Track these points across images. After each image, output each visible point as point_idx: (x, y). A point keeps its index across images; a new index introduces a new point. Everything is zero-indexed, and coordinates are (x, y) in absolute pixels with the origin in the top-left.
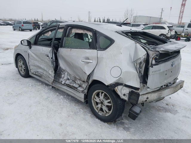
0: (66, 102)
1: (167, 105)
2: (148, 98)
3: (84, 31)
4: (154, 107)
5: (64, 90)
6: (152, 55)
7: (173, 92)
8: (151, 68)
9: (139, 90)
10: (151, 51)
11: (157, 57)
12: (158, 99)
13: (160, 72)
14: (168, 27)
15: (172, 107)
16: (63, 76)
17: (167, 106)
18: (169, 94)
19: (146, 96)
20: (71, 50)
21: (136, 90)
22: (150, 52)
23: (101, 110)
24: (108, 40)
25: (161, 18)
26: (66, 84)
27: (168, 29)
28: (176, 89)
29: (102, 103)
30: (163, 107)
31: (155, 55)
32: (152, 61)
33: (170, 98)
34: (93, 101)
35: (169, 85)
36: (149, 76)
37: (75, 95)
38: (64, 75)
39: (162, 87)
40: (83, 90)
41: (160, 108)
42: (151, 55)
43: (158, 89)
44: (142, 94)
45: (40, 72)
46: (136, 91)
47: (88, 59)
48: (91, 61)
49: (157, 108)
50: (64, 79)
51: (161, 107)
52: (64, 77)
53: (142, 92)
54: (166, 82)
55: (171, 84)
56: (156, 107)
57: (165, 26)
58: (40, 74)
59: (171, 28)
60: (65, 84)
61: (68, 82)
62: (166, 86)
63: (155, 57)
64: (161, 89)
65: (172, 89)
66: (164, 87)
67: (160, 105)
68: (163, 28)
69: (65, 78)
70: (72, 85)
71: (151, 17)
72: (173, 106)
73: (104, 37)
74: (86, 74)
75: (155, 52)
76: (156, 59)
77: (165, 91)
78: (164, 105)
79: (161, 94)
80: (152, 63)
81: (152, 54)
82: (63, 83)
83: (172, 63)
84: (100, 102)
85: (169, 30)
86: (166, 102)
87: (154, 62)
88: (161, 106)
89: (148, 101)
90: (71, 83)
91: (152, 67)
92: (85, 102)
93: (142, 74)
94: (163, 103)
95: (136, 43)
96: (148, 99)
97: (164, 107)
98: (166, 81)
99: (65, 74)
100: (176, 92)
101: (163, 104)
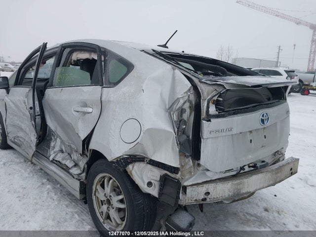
0: (51, 198)
1: (266, 210)
2: (208, 193)
3: (90, 55)
4: (236, 214)
5: (51, 172)
6: (208, 95)
7: (271, 182)
8: (205, 124)
9: (180, 173)
10: (205, 85)
11: (221, 99)
12: (234, 195)
13: (231, 133)
14: (286, 72)
15: (276, 215)
16: (52, 144)
17: (265, 214)
18: (261, 186)
19: (203, 189)
20: (62, 90)
21: (171, 172)
22: (202, 88)
23: (108, 217)
24: (124, 65)
25: (277, 62)
26: (56, 161)
27: (285, 75)
28: (279, 174)
29: (109, 202)
30: (256, 216)
31: (214, 93)
32: (208, 107)
33: (275, 196)
34: (94, 198)
35: (259, 165)
36: (202, 140)
37: (66, 182)
38: (54, 143)
39: (242, 168)
40: (80, 172)
41: (248, 217)
42: (205, 94)
43: (234, 173)
44: (194, 183)
45: (21, 137)
46: (173, 175)
47: (85, 105)
48: (90, 110)
49: (243, 217)
50: (55, 150)
51: (252, 215)
52: (54, 147)
53: (191, 179)
54: (251, 158)
55: (264, 163)
56: (241, 214)
57: (281, 70)
58: (20, 141)
59: (292, 73)
60: (54, 160)
61: (59, 158)
62: (252, 167)
63: (215, 98)
64: (240, 174)
65: (269, 175)
66: (247, 169)
67: (251, 211)
68: (277, 73)
69: (57, 149)
70: (63, 162)
71: (261, 60)
72: (278, 212)
73: (117, 60)
74: (79, 137)
75: (215, 87)
76: (217, 103)
77: (251, 178)
78: (259, 211)
79: (241, 186)
80: (208, 111)
81: (207, 92)
82: (51, 158)
83: (261, 117)
84: (105, 199)
85: (288, 76)
86: (265, 205)
87: (213, 110)
88: (253, 213)
89: (208, 199)
90: (63, 159)
91: (209, 121)
92: (83, 199)
93: (188, 137)
94: (259, 206)
95: (174, 69)
96: (209, 196)
97: (259, 214)
98: (250, 156)
99: (57, 141)
100: (280, 182)
101: (257, 207)
